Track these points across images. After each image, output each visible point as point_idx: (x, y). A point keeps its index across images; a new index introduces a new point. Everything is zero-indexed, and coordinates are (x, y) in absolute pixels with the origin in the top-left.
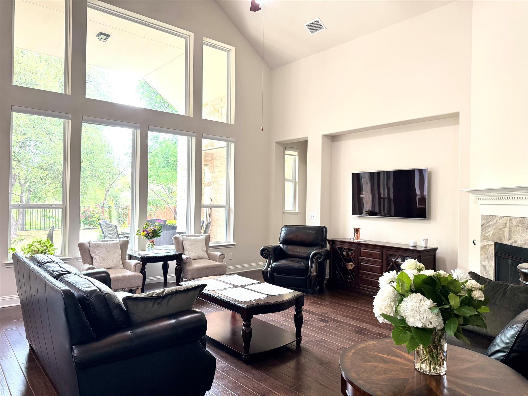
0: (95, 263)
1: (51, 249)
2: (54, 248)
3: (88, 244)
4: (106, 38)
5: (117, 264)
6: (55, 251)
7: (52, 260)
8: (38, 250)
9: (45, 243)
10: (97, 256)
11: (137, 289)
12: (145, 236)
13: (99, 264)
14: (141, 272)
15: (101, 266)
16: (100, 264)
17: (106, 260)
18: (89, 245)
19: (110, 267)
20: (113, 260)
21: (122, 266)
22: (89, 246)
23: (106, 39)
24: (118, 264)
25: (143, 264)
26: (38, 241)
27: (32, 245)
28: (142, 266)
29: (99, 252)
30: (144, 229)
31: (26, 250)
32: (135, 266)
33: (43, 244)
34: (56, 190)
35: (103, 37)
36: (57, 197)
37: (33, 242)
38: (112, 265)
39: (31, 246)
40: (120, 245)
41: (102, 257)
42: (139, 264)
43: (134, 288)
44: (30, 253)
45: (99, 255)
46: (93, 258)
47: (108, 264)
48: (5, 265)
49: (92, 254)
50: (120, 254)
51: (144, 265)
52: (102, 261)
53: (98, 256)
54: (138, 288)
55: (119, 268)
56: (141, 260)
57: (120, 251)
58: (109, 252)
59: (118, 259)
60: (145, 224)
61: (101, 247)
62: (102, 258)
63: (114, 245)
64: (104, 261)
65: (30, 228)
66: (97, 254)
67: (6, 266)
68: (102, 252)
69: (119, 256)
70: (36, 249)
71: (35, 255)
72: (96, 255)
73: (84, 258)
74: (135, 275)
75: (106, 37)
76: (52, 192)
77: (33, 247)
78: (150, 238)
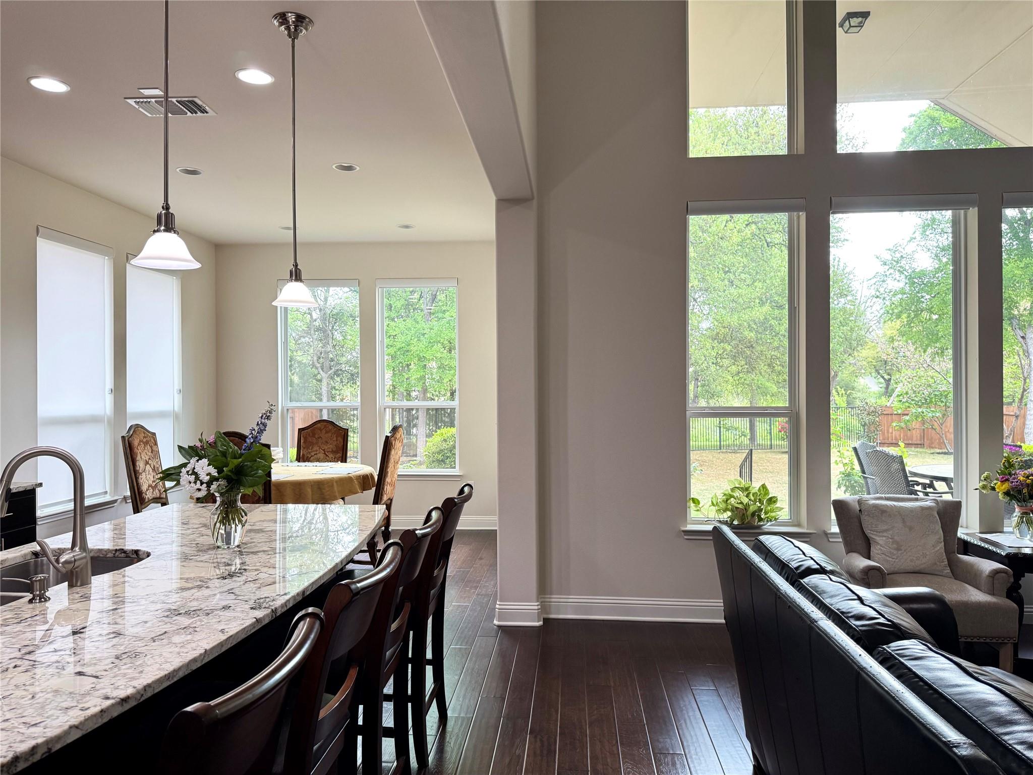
0: (878, 554)
1: (769, 508)
2: (777, 506)
3: (858, 506)
4: (861, 22)
5: (936, 564)
6: (778, 513)
7: (818, 564)
8: (746, 509)
9: (759, 494)
10: (880, 536)
11: (1001, 643)
12: (1007, 493)
13: (888, 558)
14: (1009, 595)
15: (892, 563)
16: (891, 559)
17: (905, 551)
18: (860, 507)
19: (917, 569)
20: (924, 552)
21: (948, 571)
22: (860, 510)
23: (861, 25)
24: (938, 563)
25: (1014, 575)
26: (742, 488)
27: (732, 496)
28: (1012, 580)
29: (885, 527)
30: (1003, 473)
31: (721, 506)
32: (991, 579)
33: (753, 495)
34: (738, 378)
35: (855, 21)
36: (739, 390)
37: (732, 490)
38: (922, 564)
39: (729, 497)
40: (938, 513)
41: (895, 542)
42: (1003, 574)
43: (994, 641)
44: (729, 514)
45: (885, 534)
46: (871, 542)
47: (911, 561)
48: (683, 533)
49: (867, 532)
50: (940, 539)
51: (1018, 575)
52: (895, 552)
53: (884, 538)
54: (1006, 641)
55: (941, 574)
56: (1006, 561)
57: (941, 529)
58: (911, 528)
59: (936, 549)
60: (1003, 461)
61: (890, 516)
62: (893, 542)
63: (924, 511)
64: (900, 552)
65: (697, 446)
66: (879, 532)
67: (685, 535)
68: (893, 527)
69: (939, 542)
70: (740, 506)
71: (762, 536)
72: (878, 534)
73: (848, 539)
74: (994, 603)
75: (860, 19)
76: (731, 381)
77: (732, 499)
78: (1024, 502)
